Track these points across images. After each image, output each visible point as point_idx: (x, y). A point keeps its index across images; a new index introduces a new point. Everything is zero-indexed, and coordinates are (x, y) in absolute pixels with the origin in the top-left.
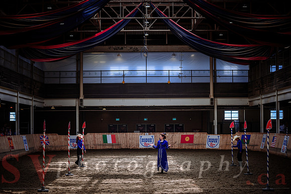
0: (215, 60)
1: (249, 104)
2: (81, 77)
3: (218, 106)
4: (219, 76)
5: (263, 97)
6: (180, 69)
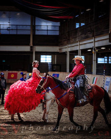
0: (35, 18)
1: (59, 51)
3: (36, 52)
4: (38, 30)
5: (69, 46)
6: (8, 24)
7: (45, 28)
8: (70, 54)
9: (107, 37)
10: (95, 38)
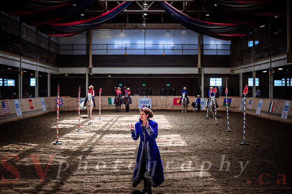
0: (202, 36)
1: (230, 73)
2: (90, 50)
3: (204, 75)
4: (206, 50)
5: (242, 67)
6: (173, 43)
7: (215, 47)
8: (243, 77)
9: (285, 56)
10: (271, 58)
